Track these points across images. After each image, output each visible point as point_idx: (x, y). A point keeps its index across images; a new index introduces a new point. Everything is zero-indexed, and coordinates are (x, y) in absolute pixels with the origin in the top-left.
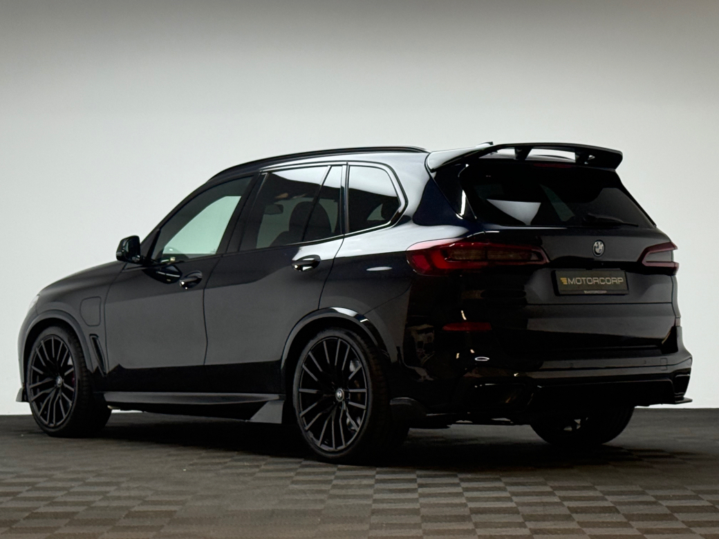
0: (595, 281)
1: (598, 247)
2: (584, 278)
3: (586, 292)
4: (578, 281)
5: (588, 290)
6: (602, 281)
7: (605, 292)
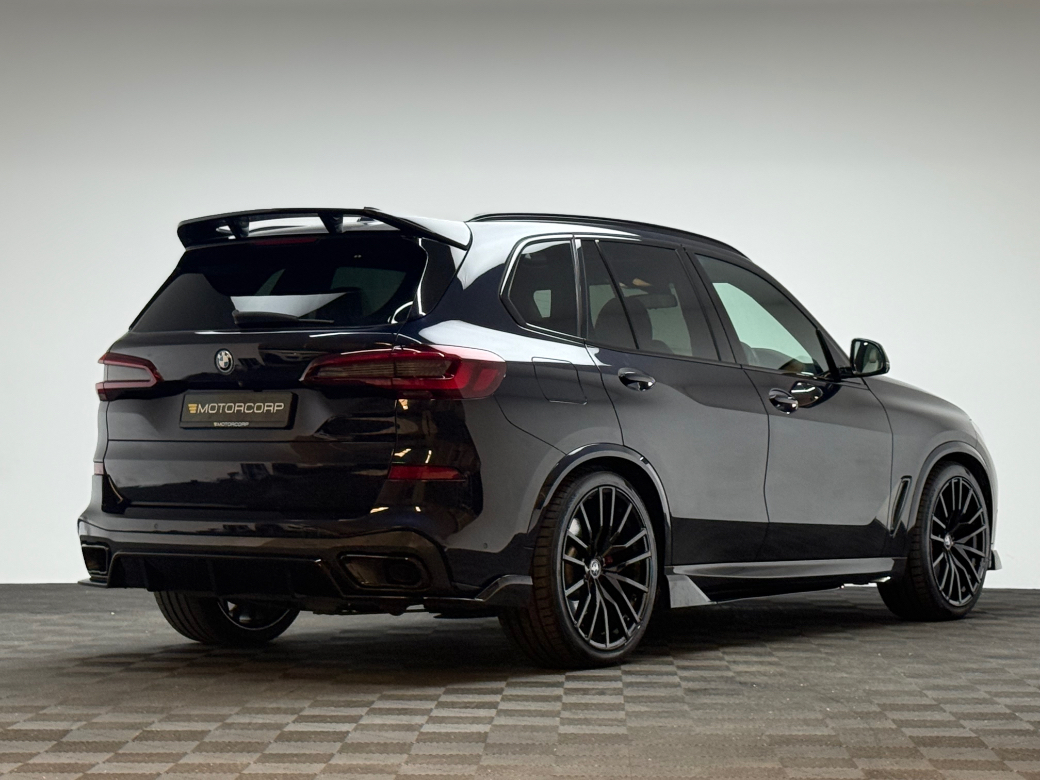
0: (236, 408)
1: (222, 359)
2: (222, 405)
3: (215, 424)
4: (213, 408)
5: (219, 422)
6: (249, 408)
7: (245, 424)
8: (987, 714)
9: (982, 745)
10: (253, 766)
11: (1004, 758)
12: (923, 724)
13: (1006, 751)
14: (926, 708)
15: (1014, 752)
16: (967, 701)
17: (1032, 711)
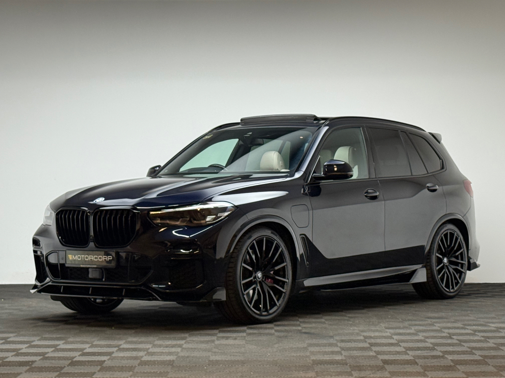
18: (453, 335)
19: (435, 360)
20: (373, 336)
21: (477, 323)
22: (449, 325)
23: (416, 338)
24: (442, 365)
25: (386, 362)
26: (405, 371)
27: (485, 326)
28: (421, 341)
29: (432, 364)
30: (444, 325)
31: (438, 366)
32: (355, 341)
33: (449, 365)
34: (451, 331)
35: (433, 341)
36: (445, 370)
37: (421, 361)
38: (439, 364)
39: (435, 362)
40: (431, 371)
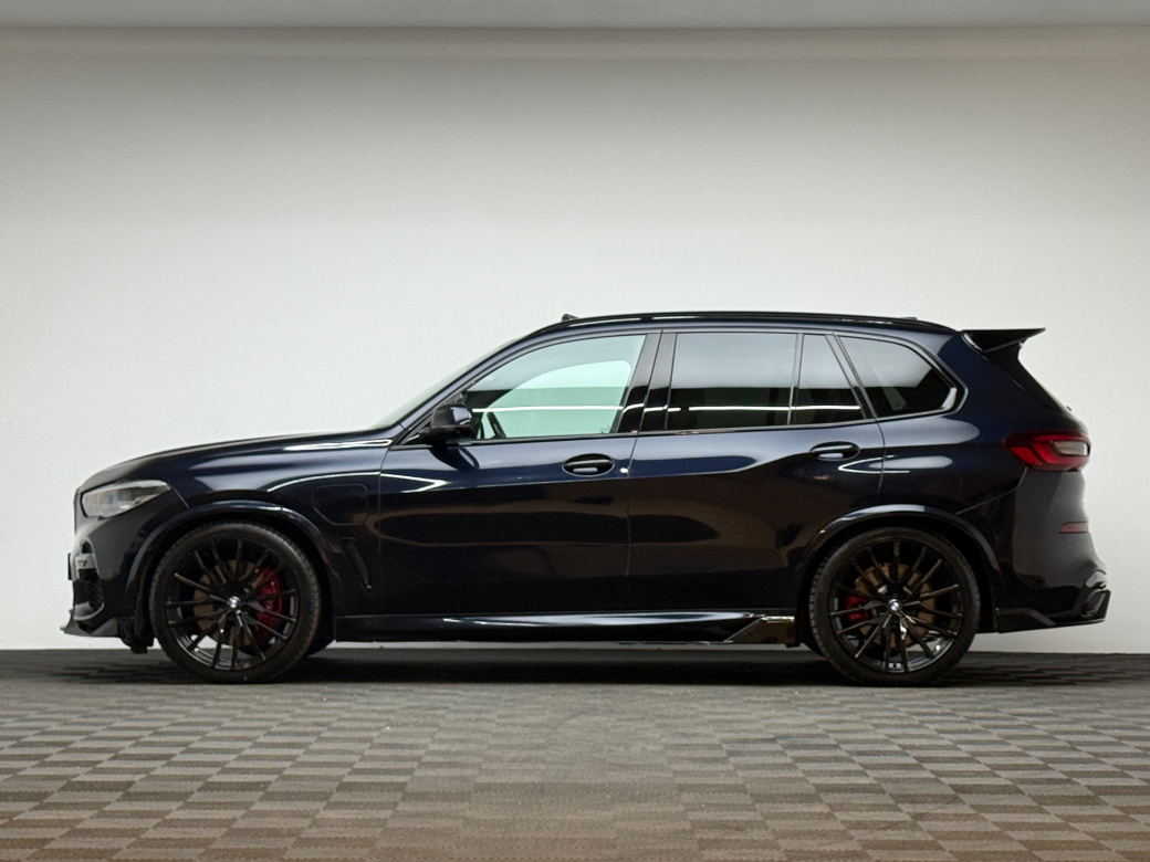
8: (1021, 765)
9: (1020, 792)
10: (322, 812)
11: (1041, 804)
12: (961, 774)
13: (1043, 796)
14: (961, 760)
15: (1052, 798)
16: (999, 754)
17: (1064, 763)
18: (1080, 745)
19: (1057, 786)
20: (917, 744)
21: (1119, 724)
22: (1065, 727)
23: (1004, 749)
24: (1072, 794)
25: (958, 789)
26: (1001, 803)
27: (1139, 729)
28: (1017, 754)
29: (1052, 794)
30: (1055, 727)
31: (1063, 796)
32: (885, 753)
33: (1084, 794)
34: (1072, 738)
35: (1041, 754)
36: (1080, 804)
37: (1029, 787)
38: (1065, 794)
39: (1057, 790)
40: (1053, 804)
